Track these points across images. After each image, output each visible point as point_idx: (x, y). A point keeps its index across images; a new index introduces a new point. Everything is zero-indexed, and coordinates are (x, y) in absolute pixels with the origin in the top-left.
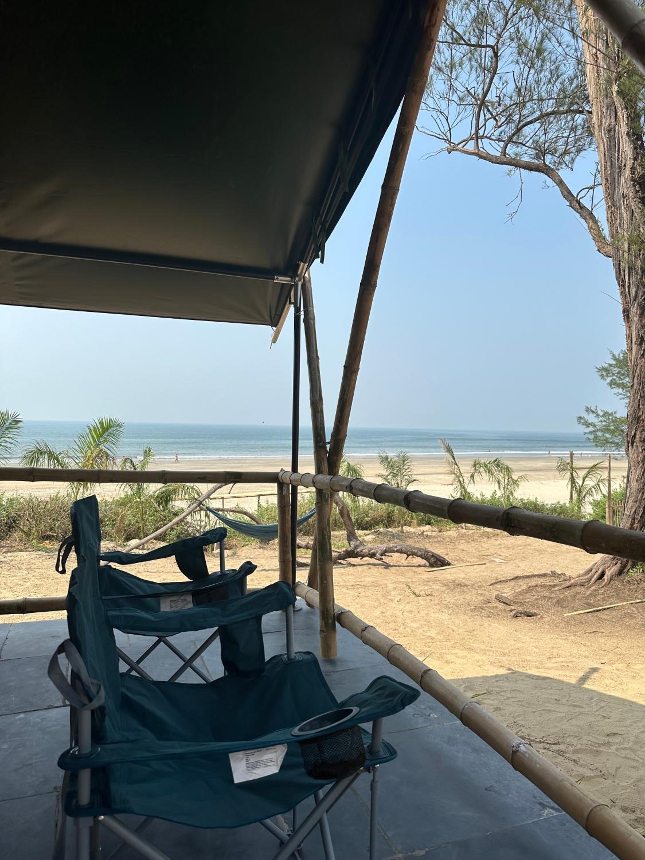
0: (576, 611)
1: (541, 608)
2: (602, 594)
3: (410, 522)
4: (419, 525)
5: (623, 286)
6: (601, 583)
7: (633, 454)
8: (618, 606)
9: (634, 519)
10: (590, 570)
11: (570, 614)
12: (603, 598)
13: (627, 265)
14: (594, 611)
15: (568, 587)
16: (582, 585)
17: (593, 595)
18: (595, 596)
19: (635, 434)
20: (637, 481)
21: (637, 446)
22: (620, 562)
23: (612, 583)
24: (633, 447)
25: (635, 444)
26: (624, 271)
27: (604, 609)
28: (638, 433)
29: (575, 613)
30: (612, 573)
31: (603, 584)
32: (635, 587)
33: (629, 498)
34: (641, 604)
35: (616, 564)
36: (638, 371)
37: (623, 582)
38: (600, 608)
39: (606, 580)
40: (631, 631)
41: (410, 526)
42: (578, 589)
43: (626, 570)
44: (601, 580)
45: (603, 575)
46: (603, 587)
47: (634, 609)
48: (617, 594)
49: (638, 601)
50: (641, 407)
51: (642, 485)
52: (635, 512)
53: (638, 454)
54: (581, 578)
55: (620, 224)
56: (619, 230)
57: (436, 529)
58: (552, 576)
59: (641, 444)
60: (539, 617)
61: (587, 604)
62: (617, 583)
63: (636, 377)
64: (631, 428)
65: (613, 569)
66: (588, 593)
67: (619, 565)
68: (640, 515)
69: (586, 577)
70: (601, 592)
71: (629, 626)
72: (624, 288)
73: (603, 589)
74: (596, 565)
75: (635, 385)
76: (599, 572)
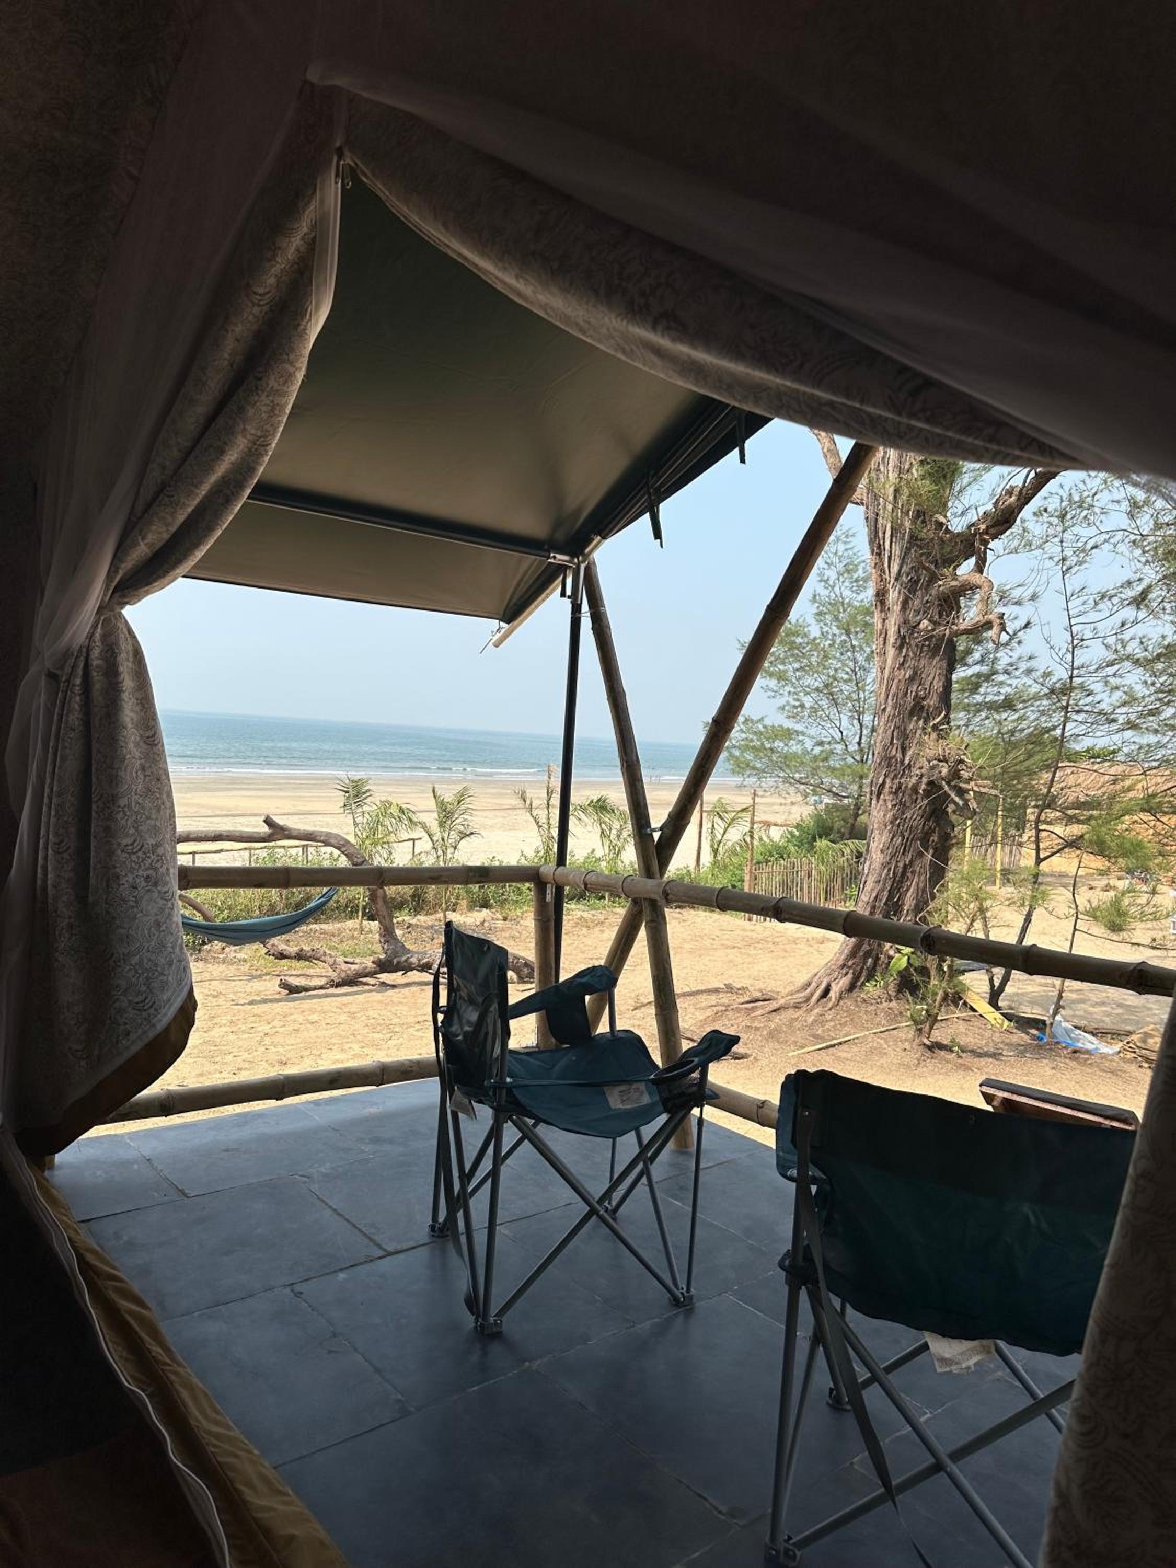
0: (803, 1048)
1: (750, 1046)
2: (832, 1020)
3: (455, 904)
4: (471, 908)
5: (879, 554)
6: (826, 1003)
7: (878, 812)
8: (857, 1038)
9: (874, 907)
10: (809, 984)
11: (795, 1053)
12: (833, 1027)
13: (889, 525)
14: (827, 1047)
15: (775, 1011)
16: (797, 1007)
17: (820, 1020)
18: (822, 1023)
19: (884, 782)
20: (882, 851)
21: (885, 800)
22: (851, 971)
23: (841, 1003)
24: (878, 801)
25: (882, 797)
26: (884, 533)
27: (840, 1043)
28: (888, 780)
29: (803, 1051)
30: (841, 987)
31: (830, 1004)
32: (873, 1008)
33: (867, 875)
34: (887, 1033)
35: (847, 974)
36: (894, 687)
37: (856, 1001)
38: (835, 1042)
39: (833, 999)
40: (888, 1074)
41: (454, 911)
42: (792, 1014)
43: (859, 983)
44: (825, 1000)
45: (827, 991)
46: (830, 1009)
47: (882, 1042)
48: (852, 1020)
49: (882, 1029)
50: (895, 741)
51: (888, 858)
52: (876, 897)
53: (886, 811)
54: (795, 997)
55: (883, 458)
56: (882, 467)
57: (499, 916)
58: (727, 992)
59: (891, 797)
60: (751, 1058)
61: (814, 1036)
62: (847, 1003)
63: (890, 697)
64: (879, 773)
65: (842, 981)
66: (810, 1020)
67: (850, 976)
68: (884, 901)
69: (802, 995)
70: (829, 1017)
71: (882, 1066)
72: (881, 560)
73: (830, 1012)
74: (817, 977)
75: (888, 709)
76: (823, 986)
